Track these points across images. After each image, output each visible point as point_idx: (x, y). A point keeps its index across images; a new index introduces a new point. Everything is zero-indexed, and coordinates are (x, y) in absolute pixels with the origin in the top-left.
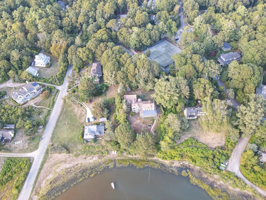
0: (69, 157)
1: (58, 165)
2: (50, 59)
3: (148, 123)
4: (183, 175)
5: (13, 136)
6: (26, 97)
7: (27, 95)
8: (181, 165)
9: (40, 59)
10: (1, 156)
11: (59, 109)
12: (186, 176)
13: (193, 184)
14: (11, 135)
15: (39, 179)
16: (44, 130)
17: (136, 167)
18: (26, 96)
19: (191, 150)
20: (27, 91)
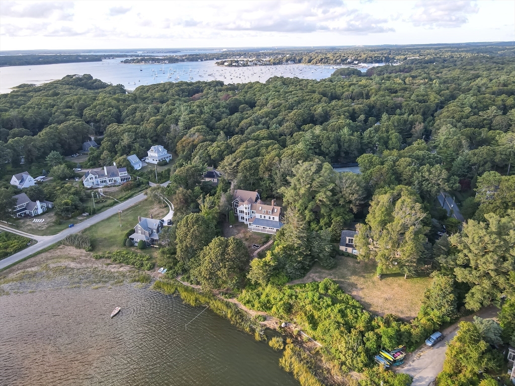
0: (86, 256)
1: (60, 260)
2: (171, 158)
3: (255, 241)
4: (271, 343)
5: (39, 213)
6: (99, 183)
7: (103, 180)
8: (280, 327)
9: (154, 151)
10: (1, 228)
11: (132, 204)
12: (278, 349)
13: (282, 368)
14: (37, 209)
15: (16, 266)
16: (86, 219)
17: (183, 300)
18: (101, 180)
19: (316, 300)
20: (106, 174)
